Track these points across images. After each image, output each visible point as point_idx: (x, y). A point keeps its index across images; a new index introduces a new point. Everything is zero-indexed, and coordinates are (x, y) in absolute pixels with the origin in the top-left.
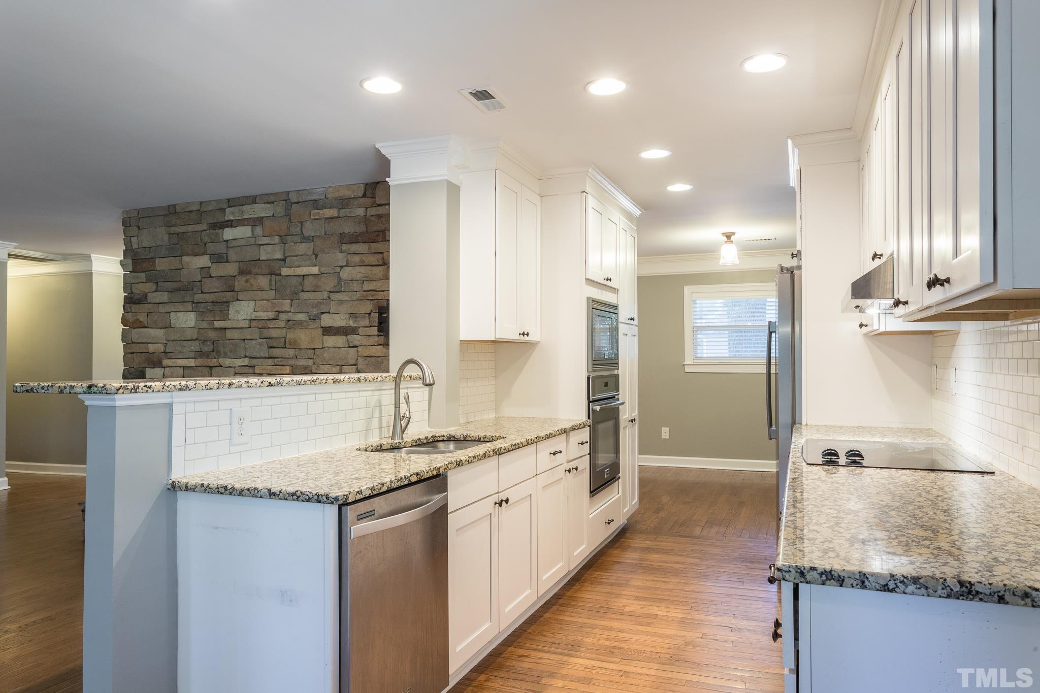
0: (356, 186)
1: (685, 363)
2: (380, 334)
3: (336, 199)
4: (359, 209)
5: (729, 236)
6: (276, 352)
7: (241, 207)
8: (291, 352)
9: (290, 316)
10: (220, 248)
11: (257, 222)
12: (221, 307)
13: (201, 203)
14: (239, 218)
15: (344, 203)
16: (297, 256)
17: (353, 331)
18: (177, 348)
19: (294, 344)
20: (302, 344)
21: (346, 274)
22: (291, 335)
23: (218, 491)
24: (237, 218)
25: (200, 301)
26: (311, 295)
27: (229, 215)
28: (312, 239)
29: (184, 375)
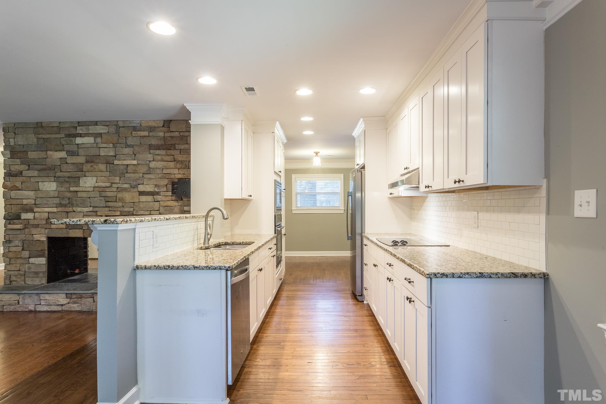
0: (158, 121)
1: (292, 209)
2: (173, 195)
3: (147, 127)
4: (160, 133)
5: (317, 153)
6: (110, 204)
7: (87, 127)
8: (120, 204)
9: (119, 185)
10: (74, 148)
11: (97, 135)
12: (76, 180)
13: (60, 123)
14: (86, 133)
15: (151, 129)
16: (123, 154)
17: (158, 193)
18: (44, 202)
19: (122, 200)
20: (126, 200)
21: (152, 165)
22: (119, 195)
23: (165, 268)
24: (84, 132)
25: (60, 176)
26: (132, 175)
27: (79, 130)
28: (133, 146)
29: (49, 216)
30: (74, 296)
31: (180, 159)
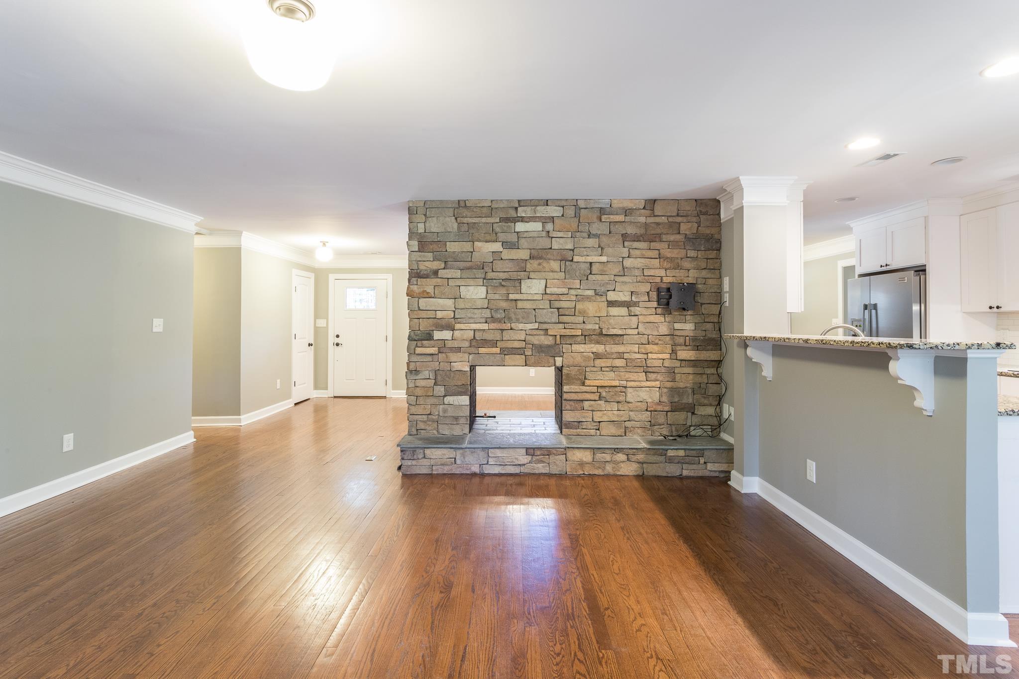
0: (638, 201)
2: (659, 307)
3: (619, 208)
4: (641, 218)
6: (566, 319)
7: (533, 207)
8: (581, 319)
9: (580, 292)
10: (513, 238)
11: (545, 220)
12: (514, 283)
13: (492, 201)
14: (530, 216)
15: (627, 212)
16: (585, 248)
17: (636, 304)
18: (468, 315)
19: (583, 313)
20: (590, 312)
21: (628, 263)
22: (580, 306)
24: (529, 216)
25: (494, 278)
26: (599, 277)
27: (522, 212)
28: (597, 236)
29: (476, 336)
30: (538, 453)
31: (669, 255)
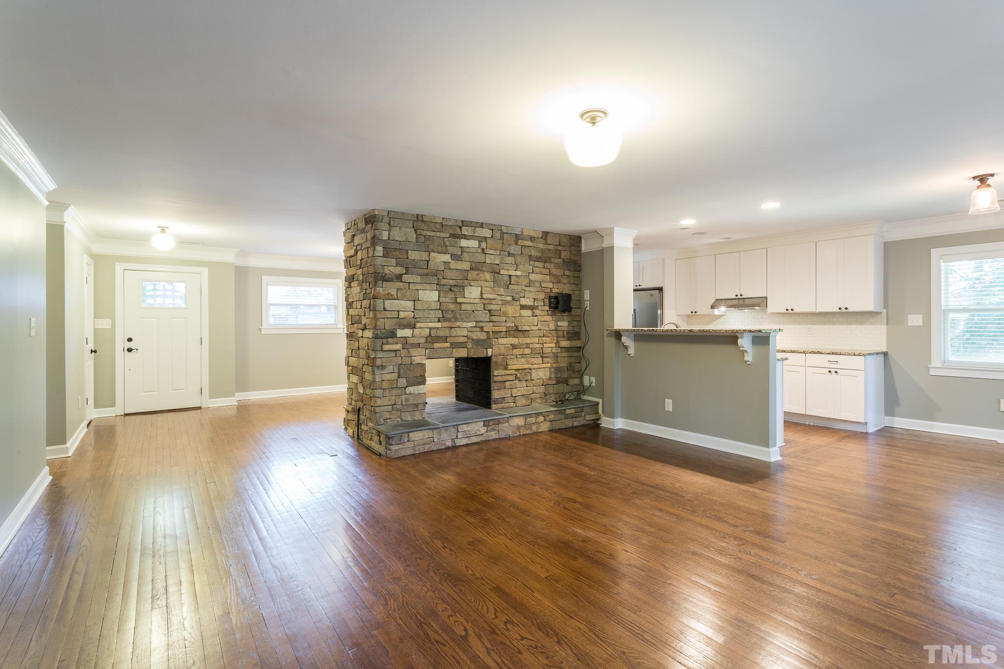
2: (550, 310)
3: (527, 235)
4: (540, 244)
6: (494, 318)
7: (473, 228)
8: (504, 319)
9: (503, 298)
10: (458, 251)
11: (481, 239)
12: (459, 288)
13: (443, 218)
14: (471, 234)
15: (532, 239)
16: (507, 264)
17: (536, 308)
18: (425, 315)
19: (505, 314)
20: (509, 313)
21: (533, 277)
22: (503, 309)
24: (469, 234)
25: (444, 284)
26: (515, 287)
27: (466, 231)
28: (513, 255)
29: (432, 333)
31: (555, 273)
